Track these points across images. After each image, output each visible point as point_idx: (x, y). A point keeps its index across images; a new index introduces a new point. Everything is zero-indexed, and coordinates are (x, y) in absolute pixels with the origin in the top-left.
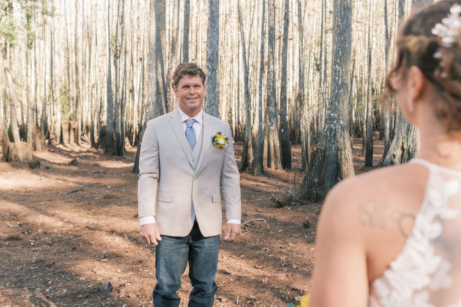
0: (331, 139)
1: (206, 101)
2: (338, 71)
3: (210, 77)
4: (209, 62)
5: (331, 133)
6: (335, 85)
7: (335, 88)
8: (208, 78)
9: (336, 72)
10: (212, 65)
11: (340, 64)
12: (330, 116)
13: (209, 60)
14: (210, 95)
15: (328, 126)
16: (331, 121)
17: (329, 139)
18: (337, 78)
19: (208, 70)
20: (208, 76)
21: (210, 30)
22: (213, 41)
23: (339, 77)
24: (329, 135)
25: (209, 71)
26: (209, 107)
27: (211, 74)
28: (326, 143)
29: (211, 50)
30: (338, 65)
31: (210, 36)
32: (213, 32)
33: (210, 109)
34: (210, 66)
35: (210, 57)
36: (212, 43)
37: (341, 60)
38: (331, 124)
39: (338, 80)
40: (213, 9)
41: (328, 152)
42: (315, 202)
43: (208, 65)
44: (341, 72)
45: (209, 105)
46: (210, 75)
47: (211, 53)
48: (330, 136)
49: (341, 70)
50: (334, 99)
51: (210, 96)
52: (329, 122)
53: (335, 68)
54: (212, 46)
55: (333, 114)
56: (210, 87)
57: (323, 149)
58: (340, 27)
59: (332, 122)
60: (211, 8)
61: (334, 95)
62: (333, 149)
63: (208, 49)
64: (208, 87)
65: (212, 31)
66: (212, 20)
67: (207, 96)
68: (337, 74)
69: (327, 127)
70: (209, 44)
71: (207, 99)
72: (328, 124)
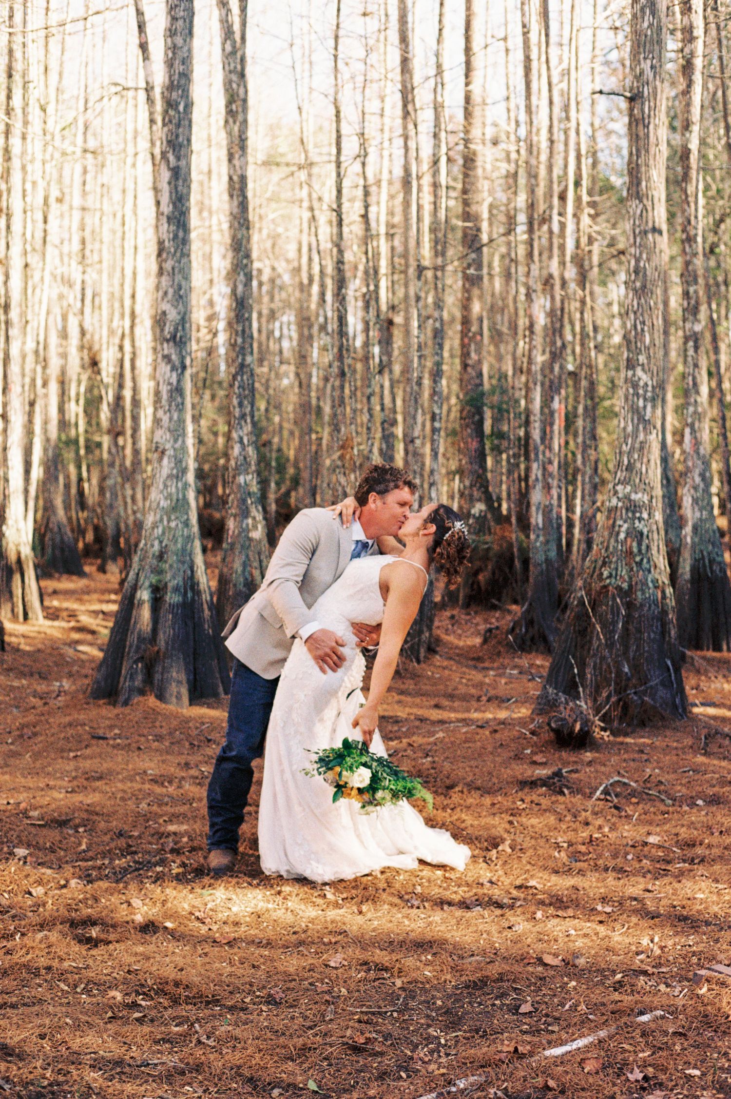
0: (642, 560)
1: (165, 461)
2: (641, 383)
3: (177, 389)
4: (171, 344)
5: (640, 544)
6: (636, 421)
7: (637, 430)
8: (171, 391)
9: (635, 386)
10: (181, 352)
11: (646, 367)
12: (630, 500)
13: (174, 337)
14: (176, 441)
15: (626, 526)
16: (634, 512)
17: (638, 559)
18: (641, 403)
19: (169, 367)
20: (170, 384)
21: (172, 250)
22: (183, 283)
23: (645, 399)
24: (635, 550)
25: (173, 368)
26: (177, 477)
27: (179, 381)
28: (632, 570)
29: (176, 307)
30: (643, 370)
31: (173, 269)
32: (183, 255)
33: (180, 485)
34: (174, 357)
35: (176, 330)
36: (180, 288)
37: (649, 358)
38: (637, 521)
39: (645, 407)
40: (180, 188)
41: (639, 594)
42: (638, 725)
43: (166, 352)
44: (650, 389)
45: (175, 471)
46: (175, 383)
47: (179, 317)
48: (640, 551)
49: (650, 383)
50: (636, 456)
51: (178, 445)
52: (630, 515)
53: (634, 375)
54: (181, 297)
55: (640, 495)
56: (175, 417)
57: (625, 586)
58: (645, 275)
59: (638, 515)
60: (176, 187)
61: (637, 445)
62: (651, 585)
63: (166, 306)
64: (171, 419)
65: (178, 254)
66: (179, 222)
67: (168, 446)
68: (641, 392)
69: (624, 529)
70: (171, 291)
71: (167, 453)
72: (625, 522)
